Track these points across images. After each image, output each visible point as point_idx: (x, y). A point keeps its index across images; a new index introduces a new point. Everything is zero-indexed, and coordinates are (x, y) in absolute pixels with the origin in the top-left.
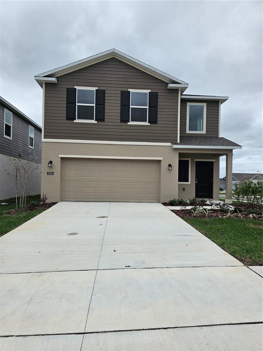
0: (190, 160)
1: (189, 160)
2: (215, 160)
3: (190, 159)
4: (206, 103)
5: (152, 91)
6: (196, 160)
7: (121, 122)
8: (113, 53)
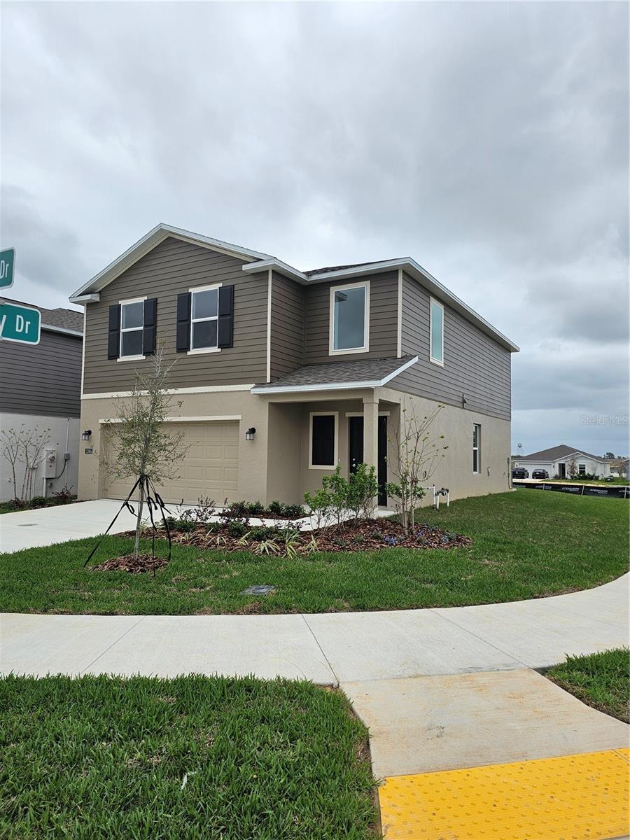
0: (336, 414)
1: (334, 416)
2: (389, 412)
3: (337, 412)
4: (369, 281)
5: (225, 285)
6: (349, 415)
7: (178, 352)
8: (161, 231)
